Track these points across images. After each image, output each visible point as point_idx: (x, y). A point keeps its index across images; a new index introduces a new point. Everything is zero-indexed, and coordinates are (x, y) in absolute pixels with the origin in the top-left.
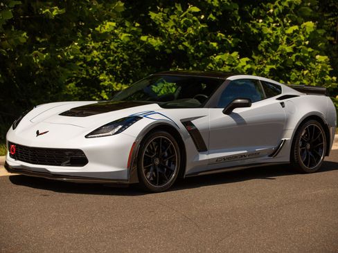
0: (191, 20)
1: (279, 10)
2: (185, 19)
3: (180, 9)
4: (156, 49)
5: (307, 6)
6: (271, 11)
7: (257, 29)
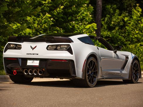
0: (47, 21)
1: (81, 18)
2: (44, 20)
3: (42, 15)
4: (27, 34)
5: (90, 16)
6: (78, 18)
7: (72, 26)
